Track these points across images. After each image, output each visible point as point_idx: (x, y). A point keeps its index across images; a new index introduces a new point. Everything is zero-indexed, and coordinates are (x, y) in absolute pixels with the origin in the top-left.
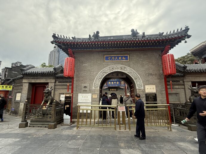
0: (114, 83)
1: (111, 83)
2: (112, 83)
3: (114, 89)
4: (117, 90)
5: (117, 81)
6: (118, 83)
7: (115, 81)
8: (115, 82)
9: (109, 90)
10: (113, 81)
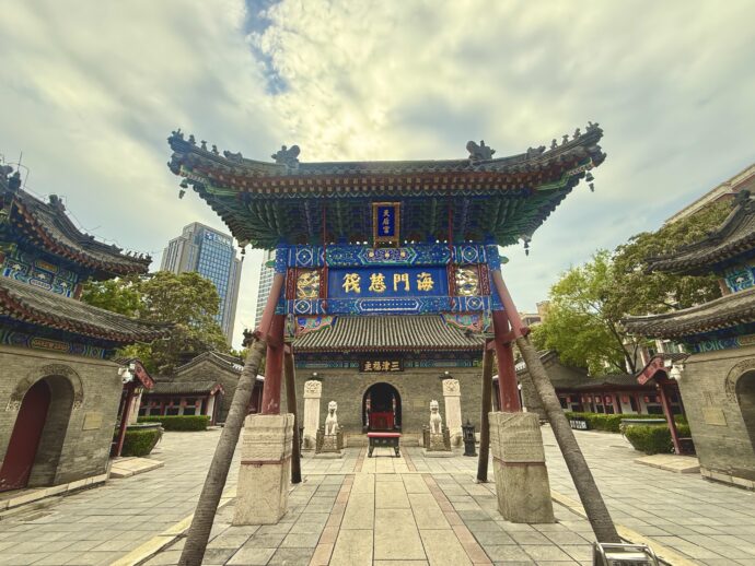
0: (388, 281)
1: (365, 284)
2: (377, 280)
3: (387, 364)
4: (402, 369)
5: (414, 270)
6: (426, 283)
7: (400, 269)
8: (405, 277)
9: (362, 369)
10: (389, 270)
